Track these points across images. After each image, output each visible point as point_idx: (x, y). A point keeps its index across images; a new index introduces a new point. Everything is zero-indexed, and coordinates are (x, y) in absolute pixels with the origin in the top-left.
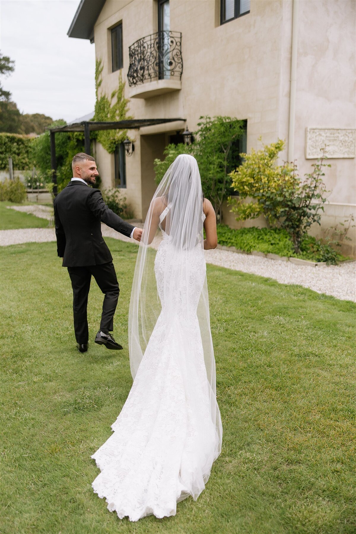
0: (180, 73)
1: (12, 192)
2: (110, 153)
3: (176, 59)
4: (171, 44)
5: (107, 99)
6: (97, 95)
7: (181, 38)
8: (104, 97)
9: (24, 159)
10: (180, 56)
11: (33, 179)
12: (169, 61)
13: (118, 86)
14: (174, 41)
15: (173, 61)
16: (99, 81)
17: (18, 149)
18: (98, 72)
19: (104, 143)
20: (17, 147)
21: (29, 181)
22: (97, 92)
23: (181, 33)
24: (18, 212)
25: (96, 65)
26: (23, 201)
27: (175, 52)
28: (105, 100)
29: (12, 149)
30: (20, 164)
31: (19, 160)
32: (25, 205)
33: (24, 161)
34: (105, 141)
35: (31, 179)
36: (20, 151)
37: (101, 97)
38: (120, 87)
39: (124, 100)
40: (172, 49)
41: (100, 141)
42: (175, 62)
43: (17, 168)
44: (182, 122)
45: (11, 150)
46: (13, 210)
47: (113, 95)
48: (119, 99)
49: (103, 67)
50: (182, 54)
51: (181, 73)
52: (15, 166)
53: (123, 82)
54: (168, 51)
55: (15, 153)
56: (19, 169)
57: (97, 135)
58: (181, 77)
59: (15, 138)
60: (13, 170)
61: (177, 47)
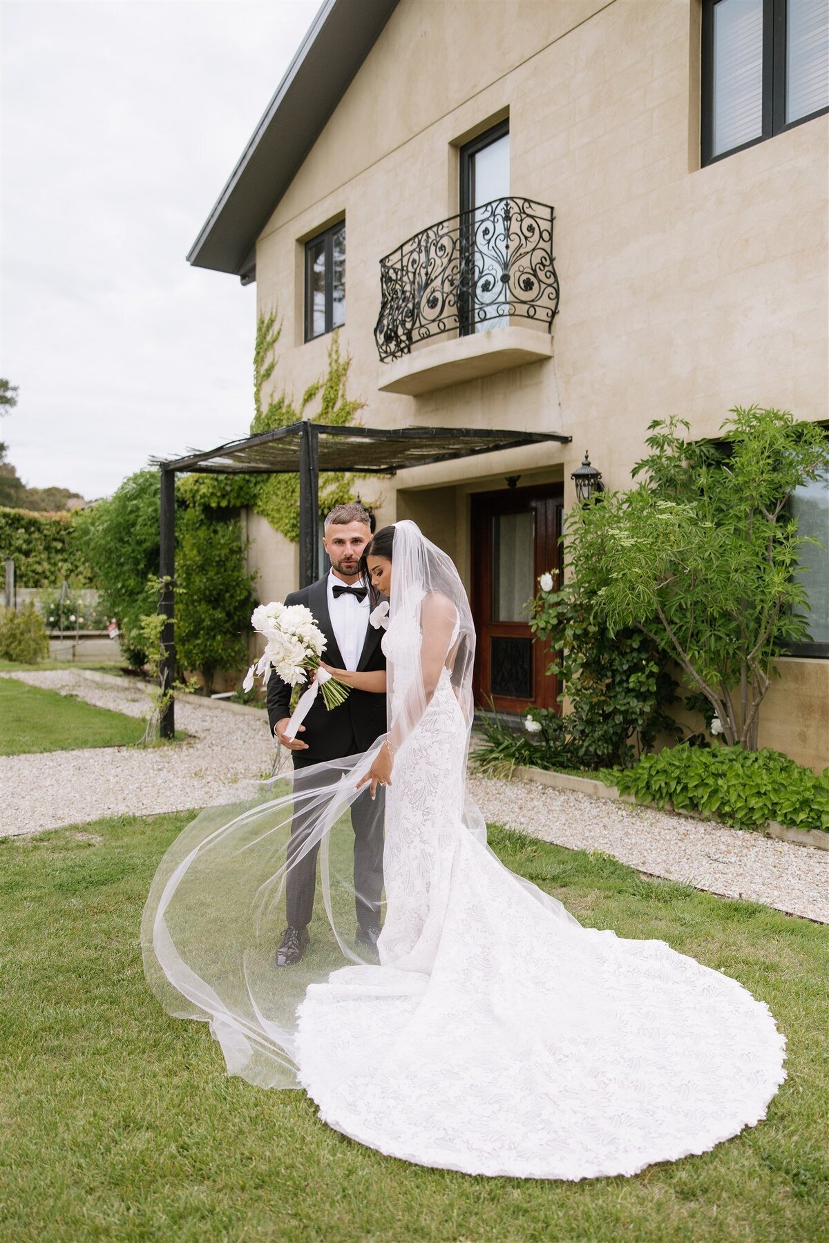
0: (550, 314)
1: (13, 636)
2: (292, 540)
3: (541, 275)
4: (528, 234)
5: (289, 406)
6: (257, 400)
7: (552, 221)
8: (282, 402)
9: (39, 563)
10: (550, 268)
11: (61, 607)
12: (524, 277)
13: (327, 370)
14: (535, 225)
15: (533, 279)
16: (266, 366)
17: (28, 542)
18: (264, 344)
19: (277, 516)
20: (26, 536)
21: (51, 613)
22: (257, 393)
23: (552, 208)
24: (35, 690)
25: (259, 329)
26: (39, 660)
27: (538, 255)
28: (284, 410)
29: (13, 542)
30: (31, 574)
31: (29, 565)
32: (45, 670)
33: (39, 569)
34: (278, 511)
35: (58, 606)
36: (31, 546)
37: (271, 405)
38: (331, 372)
39: (345, 405)
40: (530, 246)
41: (263, 513)
42: (539, 281)
43: (23, 584)
44: (555, 444)
45: (10, 545)
46: (17, 683)
47: (310, 396)
48: (329, 403)
49: (279, 333)
50: (555, 263)
51: (554, 313)
52: (18, 577)
53: (342, 361)
54: (522, 251)
55: (19, 550)
56: (27, 587)
57: (255, 496)
58: (550, 323)
59: (23, 519)
60: (15, 586)
61: (542, 244)
